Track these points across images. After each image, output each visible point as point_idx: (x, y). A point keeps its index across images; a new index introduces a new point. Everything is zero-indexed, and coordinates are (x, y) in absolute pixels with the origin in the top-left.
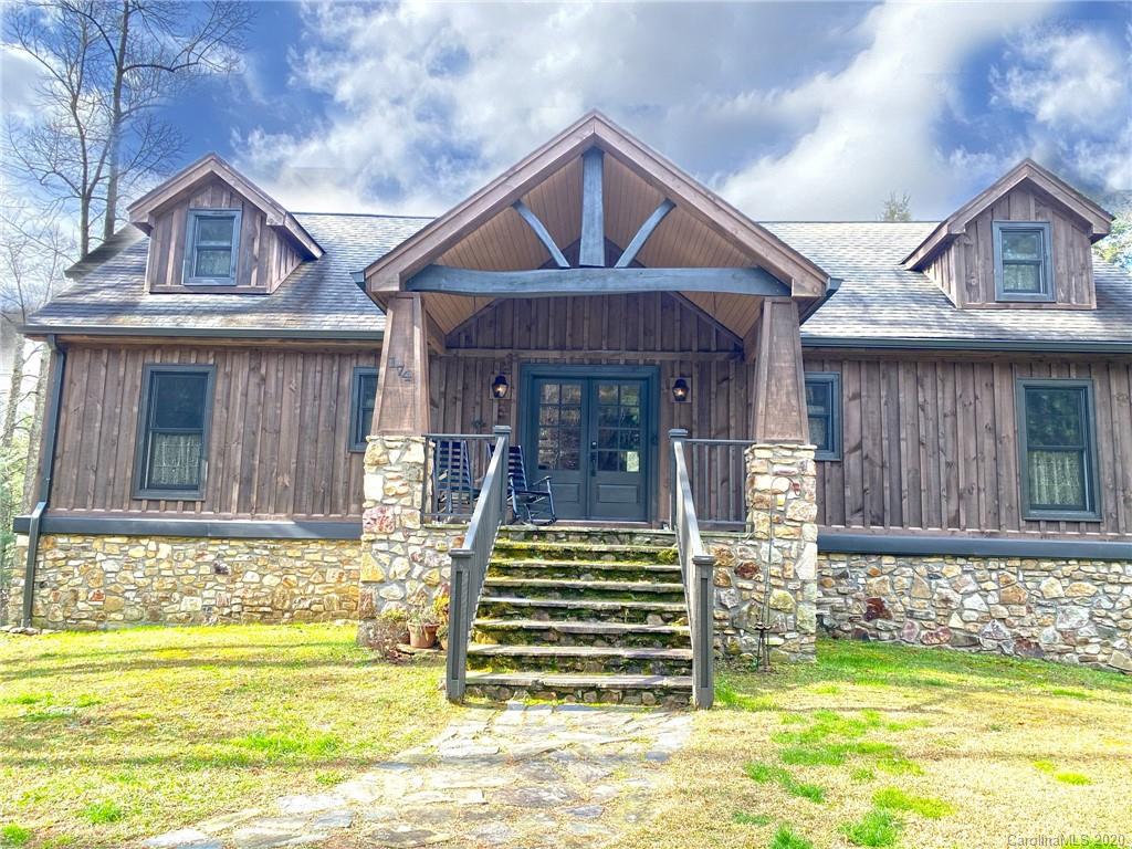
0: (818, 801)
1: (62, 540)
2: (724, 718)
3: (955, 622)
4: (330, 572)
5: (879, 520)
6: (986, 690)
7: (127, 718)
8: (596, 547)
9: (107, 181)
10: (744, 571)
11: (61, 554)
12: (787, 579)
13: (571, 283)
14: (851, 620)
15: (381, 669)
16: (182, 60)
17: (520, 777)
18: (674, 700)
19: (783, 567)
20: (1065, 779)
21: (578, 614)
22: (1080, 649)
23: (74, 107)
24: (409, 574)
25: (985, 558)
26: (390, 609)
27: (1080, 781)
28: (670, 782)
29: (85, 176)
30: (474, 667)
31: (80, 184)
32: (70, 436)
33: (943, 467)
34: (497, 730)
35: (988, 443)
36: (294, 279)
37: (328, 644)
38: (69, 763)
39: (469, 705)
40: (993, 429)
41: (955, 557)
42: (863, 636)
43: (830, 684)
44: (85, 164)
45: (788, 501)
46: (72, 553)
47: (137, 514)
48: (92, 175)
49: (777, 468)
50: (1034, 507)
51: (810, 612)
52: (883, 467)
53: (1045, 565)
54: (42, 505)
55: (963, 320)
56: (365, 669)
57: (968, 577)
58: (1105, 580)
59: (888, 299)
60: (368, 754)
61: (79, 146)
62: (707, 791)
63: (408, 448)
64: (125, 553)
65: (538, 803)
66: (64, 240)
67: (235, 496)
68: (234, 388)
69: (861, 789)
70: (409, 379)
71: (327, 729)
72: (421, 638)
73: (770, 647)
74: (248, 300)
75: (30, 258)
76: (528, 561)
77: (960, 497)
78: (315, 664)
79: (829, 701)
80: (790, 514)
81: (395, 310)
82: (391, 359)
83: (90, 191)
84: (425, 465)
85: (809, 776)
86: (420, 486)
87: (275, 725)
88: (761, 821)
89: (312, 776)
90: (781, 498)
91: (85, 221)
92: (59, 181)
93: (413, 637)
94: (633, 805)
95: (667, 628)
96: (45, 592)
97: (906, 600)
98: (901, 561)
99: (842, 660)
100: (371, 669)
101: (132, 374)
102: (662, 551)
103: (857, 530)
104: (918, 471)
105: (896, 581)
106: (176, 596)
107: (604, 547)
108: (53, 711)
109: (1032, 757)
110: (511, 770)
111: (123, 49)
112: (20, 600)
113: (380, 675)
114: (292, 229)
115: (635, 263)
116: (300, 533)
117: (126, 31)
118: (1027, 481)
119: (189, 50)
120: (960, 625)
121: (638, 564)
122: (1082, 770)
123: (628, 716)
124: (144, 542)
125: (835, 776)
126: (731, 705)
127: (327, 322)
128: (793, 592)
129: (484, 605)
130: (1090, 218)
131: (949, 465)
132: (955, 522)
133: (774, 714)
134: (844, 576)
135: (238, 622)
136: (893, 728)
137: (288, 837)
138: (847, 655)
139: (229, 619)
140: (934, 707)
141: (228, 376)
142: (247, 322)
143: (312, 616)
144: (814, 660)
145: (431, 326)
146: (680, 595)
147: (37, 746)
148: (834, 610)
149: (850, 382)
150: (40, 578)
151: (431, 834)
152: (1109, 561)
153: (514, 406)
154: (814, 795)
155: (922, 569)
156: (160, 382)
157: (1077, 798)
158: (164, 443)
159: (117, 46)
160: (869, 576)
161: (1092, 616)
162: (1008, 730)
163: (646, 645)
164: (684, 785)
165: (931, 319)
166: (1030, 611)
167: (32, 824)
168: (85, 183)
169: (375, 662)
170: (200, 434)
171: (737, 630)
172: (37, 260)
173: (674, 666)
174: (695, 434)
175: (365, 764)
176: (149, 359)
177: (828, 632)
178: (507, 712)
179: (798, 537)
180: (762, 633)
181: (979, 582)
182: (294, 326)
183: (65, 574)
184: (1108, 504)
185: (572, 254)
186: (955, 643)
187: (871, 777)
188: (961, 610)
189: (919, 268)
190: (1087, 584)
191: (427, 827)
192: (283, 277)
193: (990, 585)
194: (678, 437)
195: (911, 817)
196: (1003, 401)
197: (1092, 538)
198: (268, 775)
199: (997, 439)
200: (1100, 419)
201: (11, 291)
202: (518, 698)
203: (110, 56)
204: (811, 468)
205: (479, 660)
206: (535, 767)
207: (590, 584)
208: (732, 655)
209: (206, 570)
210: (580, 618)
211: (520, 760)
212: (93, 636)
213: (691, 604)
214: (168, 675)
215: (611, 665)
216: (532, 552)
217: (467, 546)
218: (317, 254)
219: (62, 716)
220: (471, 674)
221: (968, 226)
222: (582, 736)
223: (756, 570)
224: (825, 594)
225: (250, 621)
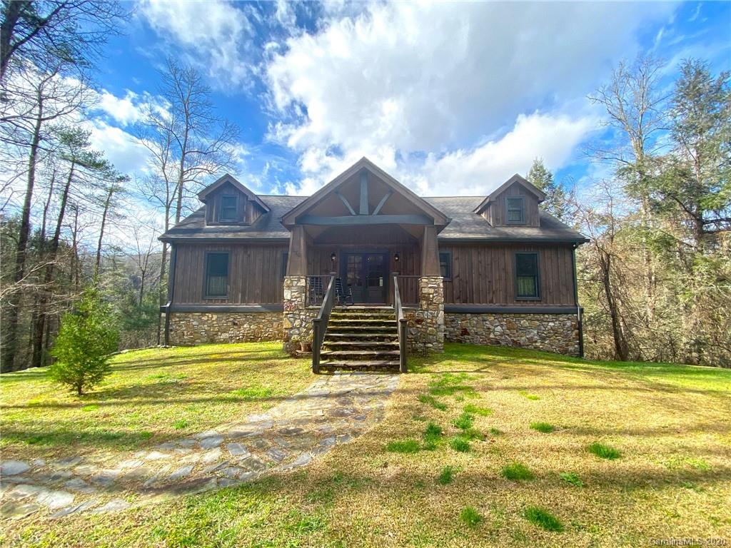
0: (444, 410)
1: (178, 314)
2: (412, 377)
3: (492, 336)
4: (274, 323)
5: (465, 301)
6: (503, 362)
7: (196, 383)
8: (367, 315)
9: (177, 200)
10: (419, 321)
11: (177, 320)
12: (434, 324)
13: (357, 221)
14: (456, 336)
15: (291, 360)
16: (210, 150)
17: (337, 403)
18: (393, 370)
19: (432, 320)
20: (530, 398)
21: (360, 339)
22: (534, 344)
23: (163, 168)
24: (301, 325)
25: (502, 314)
26: (295, 337)
27: (536, 399)
28: (391, 404)
29: (168, 197)
30: (323, 360)
31: (165, 201)
32: (179, 278)
33: (487, 283)
34: (330, 383)
35: (503, 275)
36: (259, 220)
37: (273, 350)
38: (171, 402)
39: (321, 374)
40: (505, 269)
41: (492, 313)
42: (460, 341)
43: (449, 361)
44: (168, 192)
45: (434, 297)
46: (182, 319)
47: (204, 305)
48: (171, 197)
49: (429, 285)
50: (518, 296)
51: (441, 335)
52: (467, 283)
53: (523, 315)
54: (170, 302)
55: (494, 231)
56: (285, 360)
57: (496, 320)
58: (543, 321)
59: (468, 224)
60: (282, 395)
61: (165, 185)
62: (404, 407)
63: (299, 281)
64: (201, 319)
65: (343, 415)
66: (158, 225)
67: (240, 297)
68: (238, 261)
69: (459, 405)
70: (299, 256)
71: (268, 385)
72: (305, 348)
73: (428, 348)
74: (243, 227)
75: (143, 232)
76: (343, 320)
77: (493, 293)
78: (267, 359)
79: (448, 369)
80: (434, 301)
81: (294, 231)
82: (293, 248)
83: (170, 204)
84: (306, 286)
85: (441, 400)
86: (304, 294)
87: (249, 385)
88: (423, 419)
89: (261, 405)
90: (431, 296)
91: (167, 217)
92: (157, 200)
93: (302, 348)
94: (377, 415)
95: (391, 343)
96: (172, 333)
97: (475, 328)
98: (473, 315)
99: (453, 352)
100: (287, 360)
101: (201, 255)
102: (390, 315)
103: (458, 305)
104: (479, 285)
105: (472, 323)
106: (220, 333)
107: (370, 315)
108: (169, 381)
109: (519, 389)
110: (334, 401)
111: (185, 145)
112: (164, 336)
113: (289, 363)
114: (258, 202)
115: (380, 213)
116: (264, 310)
117: (186, 137)
118: (516, 287)
119: (214, 145)
120: (493, 337)
121: (381, 320)
122: (537, 394)
123: (377, 376)
124: (207, 314)
125: (450, 400)
126: (414, 372)
127: (271, 235)
128: (435, 328)
129: (326, 337)
130: (539, 195)
131: (489, 282)
132: (491, 301)
133: (429, 374)
134: (454, 321)
135: (242, 342)
136: (471, 379)
137: (249, 433)
138: (455, 349)
139: (239, 341)
140: (485, 370)
141: (236, 255)
142: (242, 235)
143: (268, 339)
144: (443, 352)
145: (308, 237)
146: (395, 331)
147: (160, 396)
148: (450, 332)
149: (455, 254)
150: (171, 328)
151: (302, 430)
152: (544, 314)
153: (338, 264)
154: (443, 408)
155: (480, 318)
156: (211, 258)
157: (535, 406)
158: (213, 279)
159: (182, 143)
160: (462, 320)
161: (538, 333)
162: (510, 378)
163: (384, 349)
164: (396, 405)
165: (483, 231)
166: (517, 332)
167: (153, 430)
168: (167, 201)
169: (288, 358)
170: (226, 275)
171: (416, 342)
172: (146, 233)
173: (394, 357)
174: (402, 273)
175: (281, 399)
176: (207, 249)
177: (448, 340)
178: (335, 376)
179: (438, 309)
180: (425, 343)
181: (500, 322)
182: (258, 237)
183: (179, 326)
184: (544, 295)
185: (357, 210)
186: (491, 342)
187: (463, 400)
188: (494, 331)
189: (479, 213)
190: (536, 322)
191: (301, 426)
192: (256, 219)
193: (504, 323)
194: (395, 275)
195: (477, 416)
196: (508, 260)
197: (538, 306)
198: (244, 405)
199: (506, 273)
200: (541, 266)
201: (135, 246)
202: (338, 370)
203: (180, 148)
204: (441, 285)
205: (325, 357)
206: (343, 399)
207: (364, 328)
208: (415, 351)
209: (230, 324)
210: (361, 341)
211: (338, 395)
212: (190, 349)
213: (399, 335)
214: (213, 365)
215: (371, 357)
216: (344, 317)
217: (319, 317)
218: (268, 210)
219: (172, 383)
220: (321, 362)
221: (496, 198)
222: (361, 385)
223: (422, 321)
224: (447, 327)
225: (246, 342)
